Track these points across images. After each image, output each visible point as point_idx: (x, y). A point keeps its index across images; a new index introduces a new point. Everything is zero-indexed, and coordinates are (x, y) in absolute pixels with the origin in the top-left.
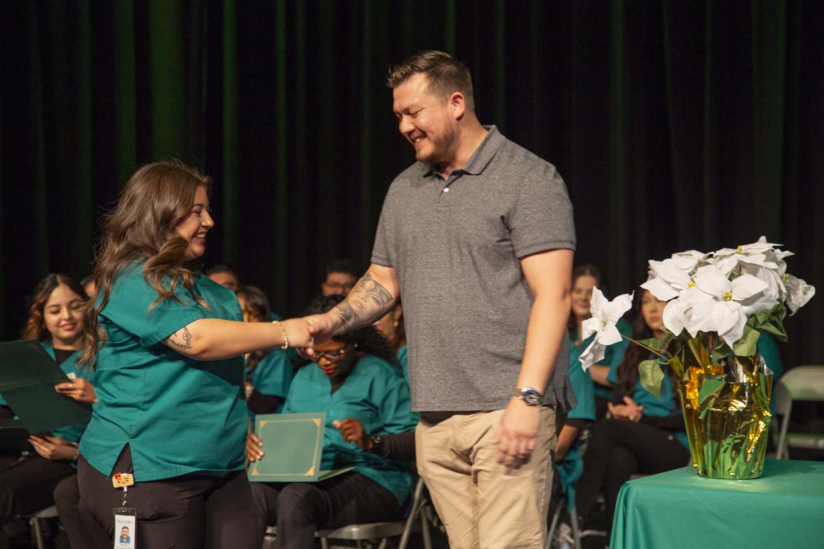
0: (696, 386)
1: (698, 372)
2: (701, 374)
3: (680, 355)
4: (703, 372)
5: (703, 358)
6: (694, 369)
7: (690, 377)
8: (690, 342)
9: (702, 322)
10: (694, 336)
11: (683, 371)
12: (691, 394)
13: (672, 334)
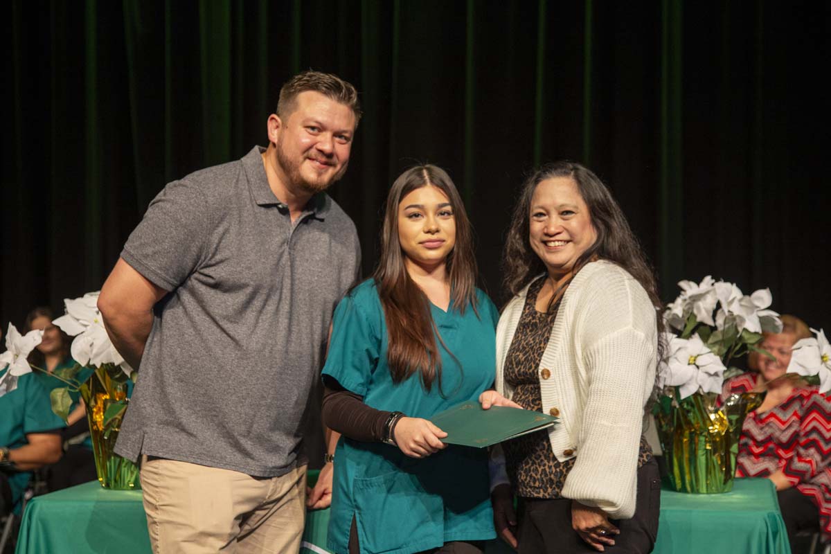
0: (102, 409)
1: (103, 398)
2: (106, 399)
3: (88, 383)
4: (108, 397)
5: (108, 385)
6: (101, 395)
7: (96, 402)
8: (97, 371)
9: (102, 355)
10: (98, 366)
11: (90, 395)
12: (97, 416)
13: (80, 365)
